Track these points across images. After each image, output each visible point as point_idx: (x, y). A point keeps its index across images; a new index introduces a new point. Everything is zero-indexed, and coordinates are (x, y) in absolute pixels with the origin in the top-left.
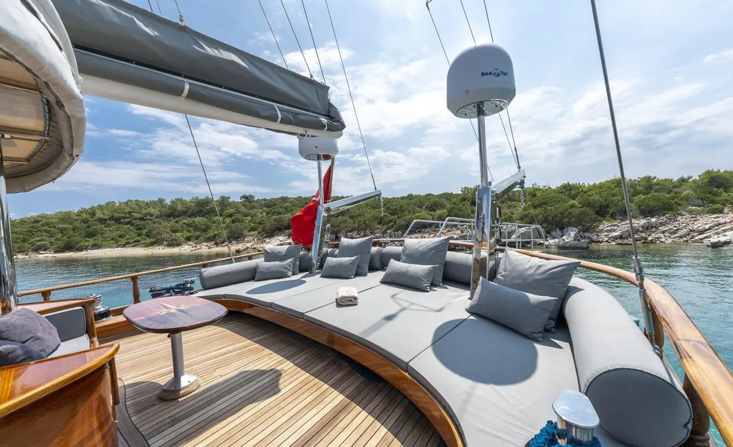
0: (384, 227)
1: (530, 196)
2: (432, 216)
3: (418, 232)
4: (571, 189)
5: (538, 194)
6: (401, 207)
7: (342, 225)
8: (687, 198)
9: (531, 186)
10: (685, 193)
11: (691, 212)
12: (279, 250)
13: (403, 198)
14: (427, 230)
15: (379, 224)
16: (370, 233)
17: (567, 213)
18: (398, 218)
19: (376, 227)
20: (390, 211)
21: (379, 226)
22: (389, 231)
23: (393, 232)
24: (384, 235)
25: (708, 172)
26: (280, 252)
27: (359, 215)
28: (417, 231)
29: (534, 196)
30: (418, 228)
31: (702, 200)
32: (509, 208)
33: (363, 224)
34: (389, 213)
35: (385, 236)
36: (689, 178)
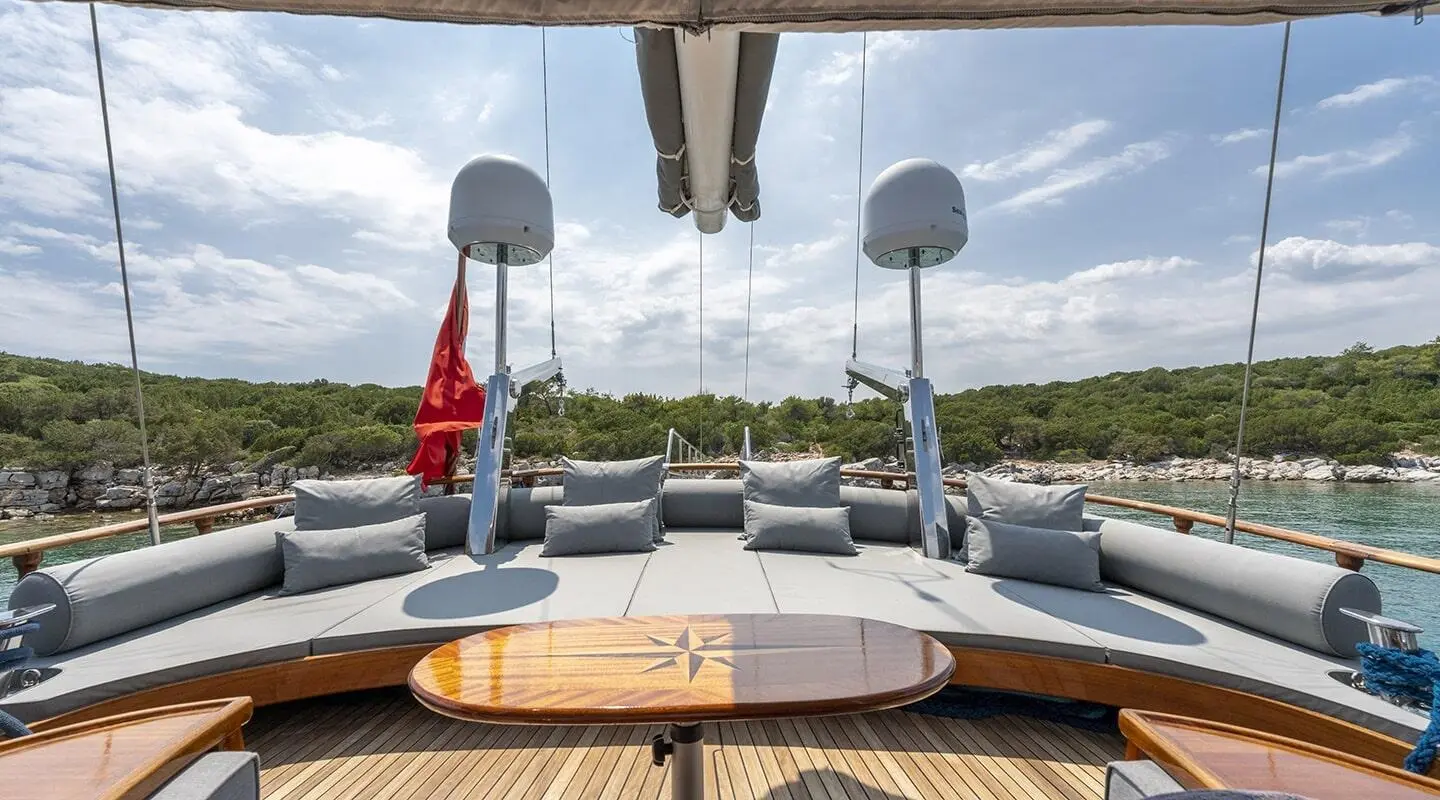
0: (266, 456)
1: (584, 409)
2: (402, 434)
3: (364, 469)
4: (643, 404)
5: (597, 406)
6: (312, 407)
7: (105, 446)
8: (774, 431)
9: (584, 392)
10: (770, 423)
11: (781, 449)
12: (359, 492)
13: (300, 387)
14: (389, 464)
15: (245, 445)
16: (211, 469)
17: (651, 442)
18: (311, 434)
19: (231, 454)
20: (278, 416)
21: (241, 453)
22: (280, 467)
23: (293, 469)
24: (261, 475)
25: (791, 399)
26: (362, 498)
27: (171, 420)
28: (360, 467)
29: (590, 409)
30: (362, 461)
31: (790, 433)
32: (551, 428)
33: (190, 444)
34: (273, 420)
35: (266, 477)
36: (770, 404)
